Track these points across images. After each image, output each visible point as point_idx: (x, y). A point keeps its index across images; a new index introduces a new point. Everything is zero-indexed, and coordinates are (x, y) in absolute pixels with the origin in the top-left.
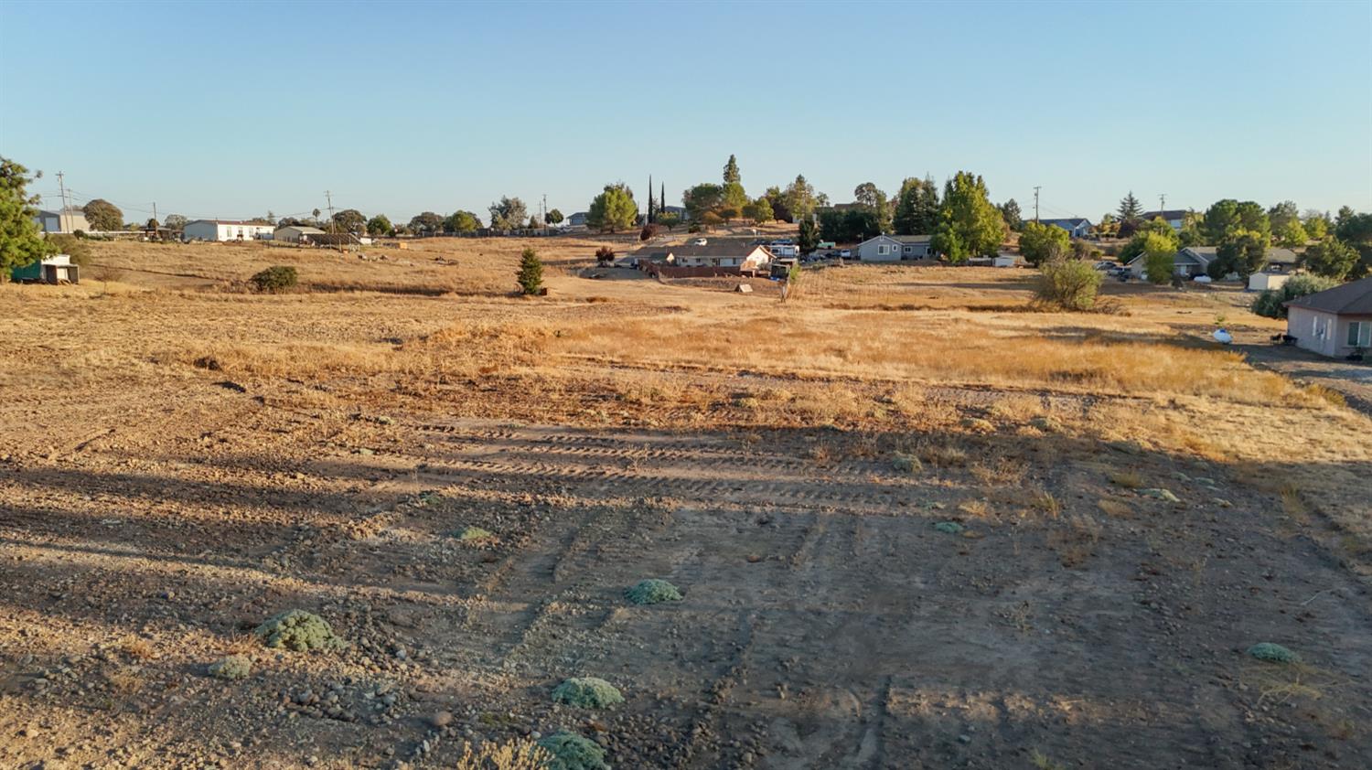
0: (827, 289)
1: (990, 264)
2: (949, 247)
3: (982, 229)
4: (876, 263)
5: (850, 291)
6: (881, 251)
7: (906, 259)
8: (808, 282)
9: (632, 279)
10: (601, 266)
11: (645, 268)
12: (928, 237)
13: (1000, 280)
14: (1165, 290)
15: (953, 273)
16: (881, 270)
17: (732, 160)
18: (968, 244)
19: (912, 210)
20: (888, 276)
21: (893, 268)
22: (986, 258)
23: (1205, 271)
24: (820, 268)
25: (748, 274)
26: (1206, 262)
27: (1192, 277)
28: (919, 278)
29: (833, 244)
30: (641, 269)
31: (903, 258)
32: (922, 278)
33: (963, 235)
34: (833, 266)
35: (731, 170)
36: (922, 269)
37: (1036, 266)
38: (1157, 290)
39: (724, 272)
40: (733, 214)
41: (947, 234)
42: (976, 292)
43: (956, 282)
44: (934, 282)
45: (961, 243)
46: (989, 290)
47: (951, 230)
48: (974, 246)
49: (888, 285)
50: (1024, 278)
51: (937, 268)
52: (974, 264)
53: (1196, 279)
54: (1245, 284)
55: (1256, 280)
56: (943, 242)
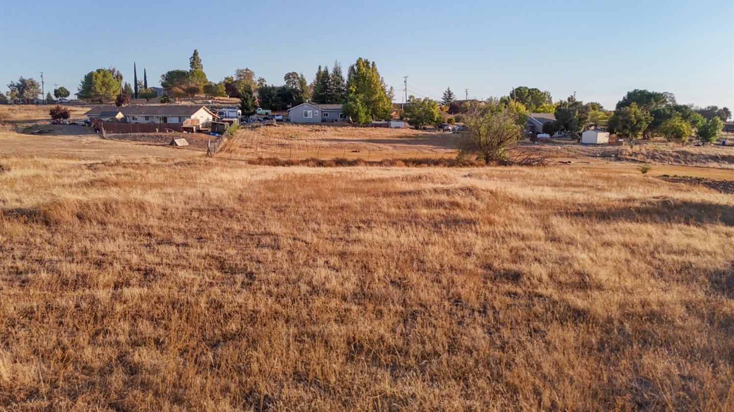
0: (261, 143)
1: (387, 126)
2: (357, 112)
4: (302, 124)
5: (282, 145)
6: (306, 115)
7: (325, 121)
8: (244, 138)
12: (340, 106)
13: (401, 137)
14: (526, 144)
15: (363, 132)
16: (307, 129)
17: (195, 53)
18: (370, 110)
19: (326, 87)
20: (313, 133)
21: (317, 127)
22: (383, 122)
23: (542, 130)
24: (257, 127)
25: (189, 130)
27: (536, 135)
28: (338, 135)
29: (269, 111)
30: (89, 126)
31: (323, 121)
32: (342, 135)
33: (367, 103)
34: (267, 125)
35: (195, 60)
36: (339, 129)
37: (417, 128)
39: (165, 126)
40: (196, 91)
41: (355, 102)
42: (387, 146)
43: (368, 138)
44: (351, 138)
45: (365, 110)
46: (397, 145)
47: (358, 100)
48: (374, 113)
49: (314, 140)
50: (417, 136)
51: (350, 128)
52: (376, 126)
53: (539, 136)
54: (577, 138)
55: (587, 136)
56: (352, 109)
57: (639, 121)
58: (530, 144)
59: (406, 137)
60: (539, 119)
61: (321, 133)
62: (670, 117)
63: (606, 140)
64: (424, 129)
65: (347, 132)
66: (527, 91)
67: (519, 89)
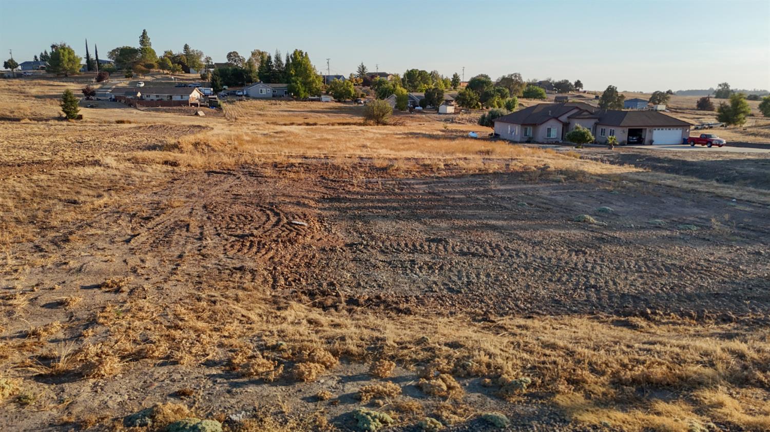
1: (319, 100)
2: (298, 91)
3: (314, 82)
4: (262, 99)
5: (260, 115)
6: (261, 92)
7: (275, 97)
8: (233, 109)
9: (118, 108)
10: (88, 99)
11: (123, 101)
12: (285, 85)
13: (331, 109)
14: (407, 113)
15: (306, 105)
16: (267, 103)
17: (144, 33)
18: (307, 89)
19: (270, 69)
20: (273, 106)
21: (274, 102)
22: (316, 97)
23: (418, 104)
24: (232, 101)
25: (196, 105)
26: (418, 101)
27: (414, 107)
28: (290, 108)
30: (120, 101)
32: (292, 108)
33: (305, 84)
34: (240, 100)
35: (144, 38)
36: (289, 103)
37: (339, 101)
38: (402, 114)
39: (179, 103)
40: (151, 66)
41: (297, 84)
42: (323, 115)
43: (310, 110)
44: (299, 110)
45: (304, 89)
46: (330, 114)
47: (298, 82)
48: (310, 91)
49: (278, 111)
50: (340, 108)
51: (295, 102)
52: (312, 100)
53: (416, 108)
54: (437, 110)
55: (442, 108)
56: (295, 88)
57: (472, 99)
58: (408, 114)
59: (333, 108)
60: (417, 97)
61: (278, 106)
62: (493, 96)
63: (453, 111)
64: (345, 102)
65: (294, 105)
66: (418, 72)
67: (412, 71)
